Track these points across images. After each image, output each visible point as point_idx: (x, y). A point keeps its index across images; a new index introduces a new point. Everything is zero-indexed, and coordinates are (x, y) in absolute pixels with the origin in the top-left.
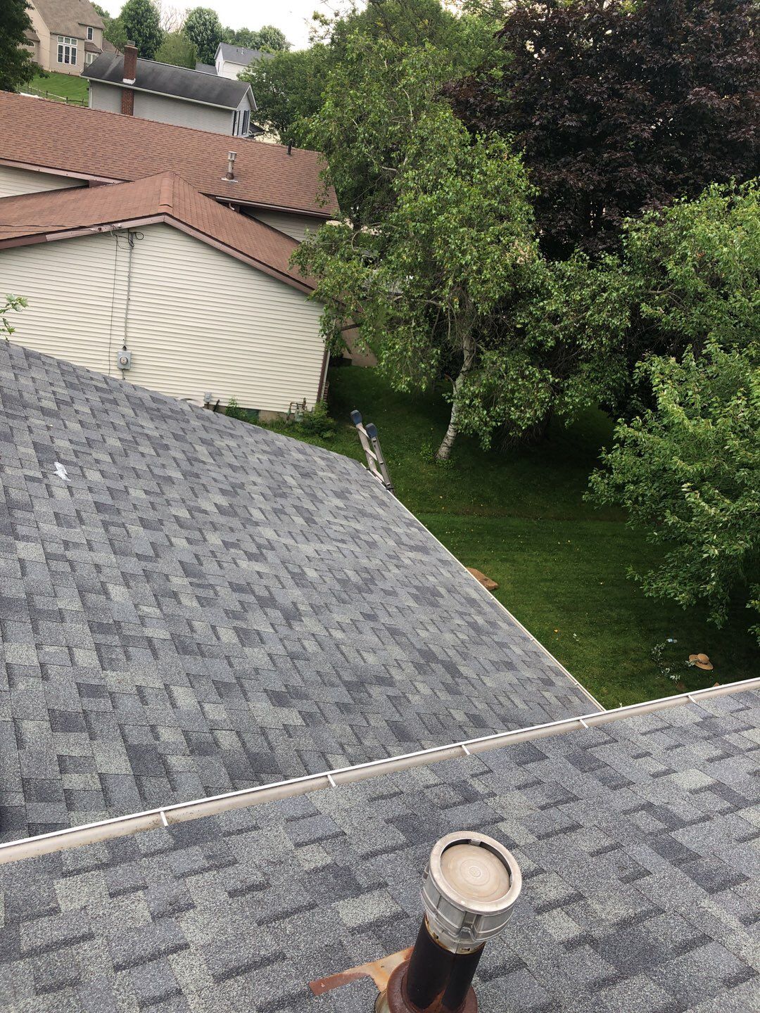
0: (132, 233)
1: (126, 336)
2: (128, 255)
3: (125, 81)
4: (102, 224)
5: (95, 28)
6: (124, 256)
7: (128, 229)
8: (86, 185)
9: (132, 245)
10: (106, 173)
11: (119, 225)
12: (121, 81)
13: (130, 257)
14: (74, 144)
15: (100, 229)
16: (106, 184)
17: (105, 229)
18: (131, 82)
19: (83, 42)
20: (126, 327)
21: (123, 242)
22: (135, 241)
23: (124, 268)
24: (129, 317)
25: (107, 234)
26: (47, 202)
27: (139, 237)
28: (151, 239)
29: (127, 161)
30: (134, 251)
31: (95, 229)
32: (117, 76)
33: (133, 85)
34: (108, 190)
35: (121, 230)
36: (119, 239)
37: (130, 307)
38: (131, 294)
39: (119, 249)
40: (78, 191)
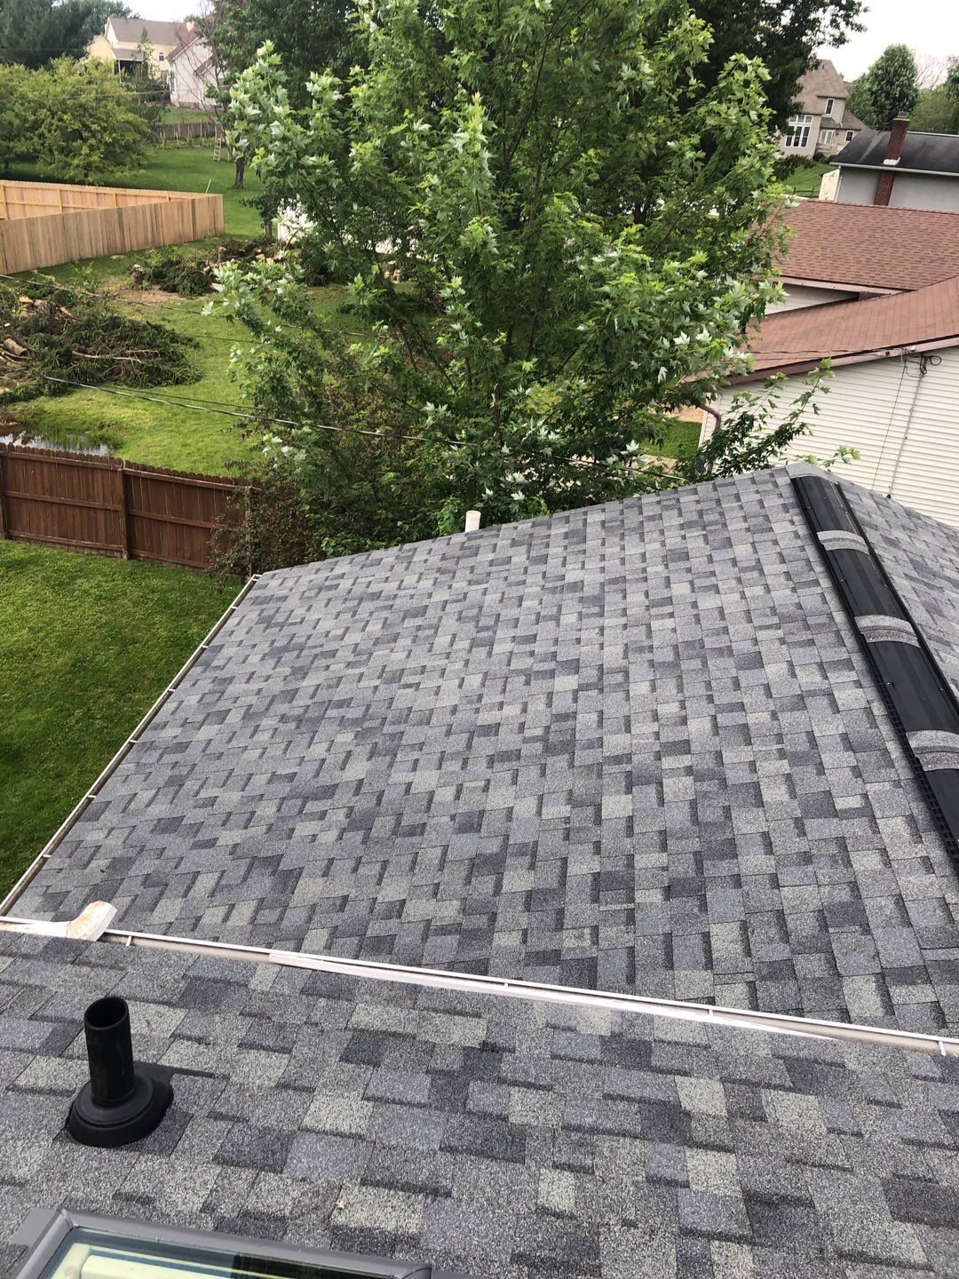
0: (926, 357)
1: (893, 483)
2: (916, 384)
3: (887, 162)
4: (892, 348)
5: (836, 98)
6: (910, 384)
7: (923, 353)
8: (854, 297)
9: (923, 371)
10: (882, 283)
11: (913, 348)
12: (880, 163)
13: (918, 387)
14: (846, 250)
15: (888, 353)
16: (879, 295)
17: (893, 353)
18: (894, 162)
19: (819, 119)
20: (895, 472)
21: (913, 368)
22: (928, 367)
23: (907, 400)
24: (901, 459)
25: (896, 359)
26: (810, 320)
27: (935, 361)
28: (950, 364)
29: (908, 265)
30: (924, 379)
31: (882, 354)
32: (877, 157)
33: (897, 166)
34: (884, 302)
35: (914, 354)
36: (908, 364)
37: (906, 448)
38: (910, 431)
39: (906, 376)
40: (844, 306)
